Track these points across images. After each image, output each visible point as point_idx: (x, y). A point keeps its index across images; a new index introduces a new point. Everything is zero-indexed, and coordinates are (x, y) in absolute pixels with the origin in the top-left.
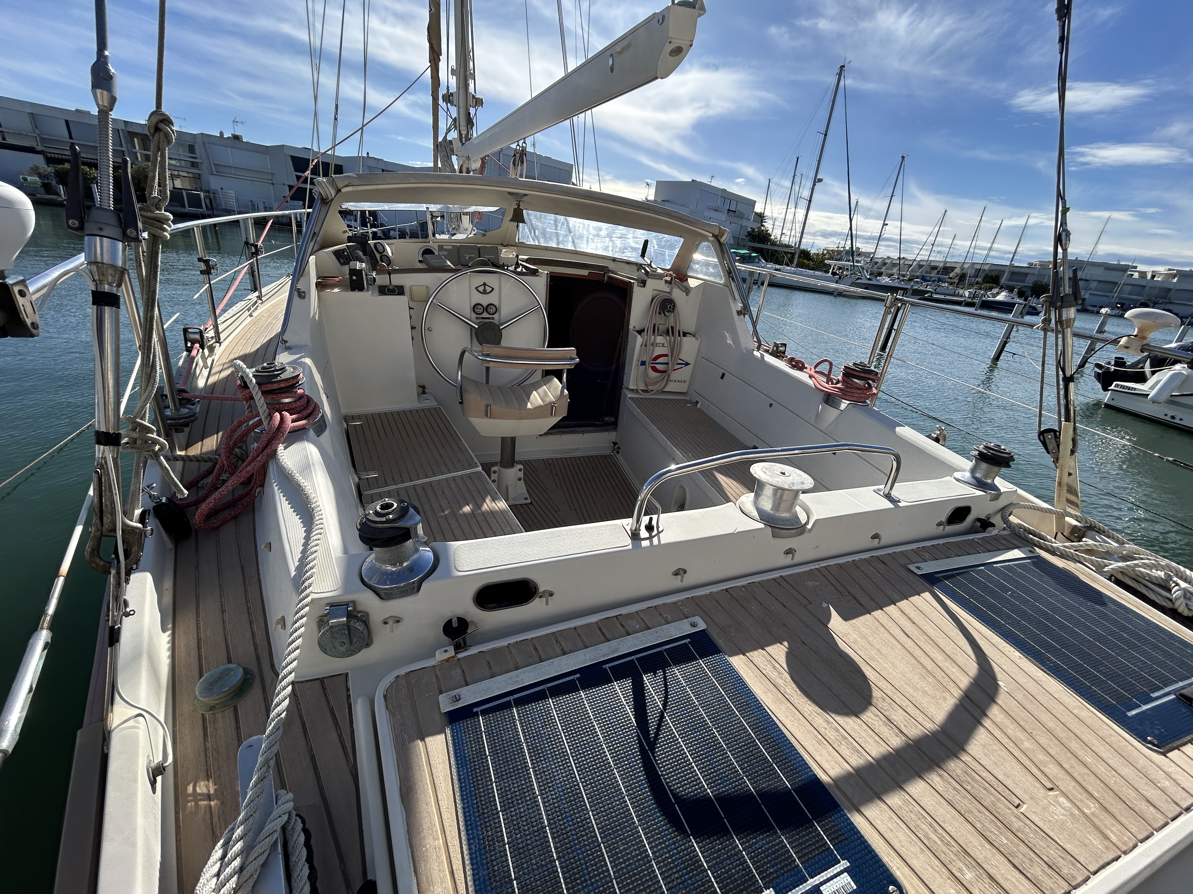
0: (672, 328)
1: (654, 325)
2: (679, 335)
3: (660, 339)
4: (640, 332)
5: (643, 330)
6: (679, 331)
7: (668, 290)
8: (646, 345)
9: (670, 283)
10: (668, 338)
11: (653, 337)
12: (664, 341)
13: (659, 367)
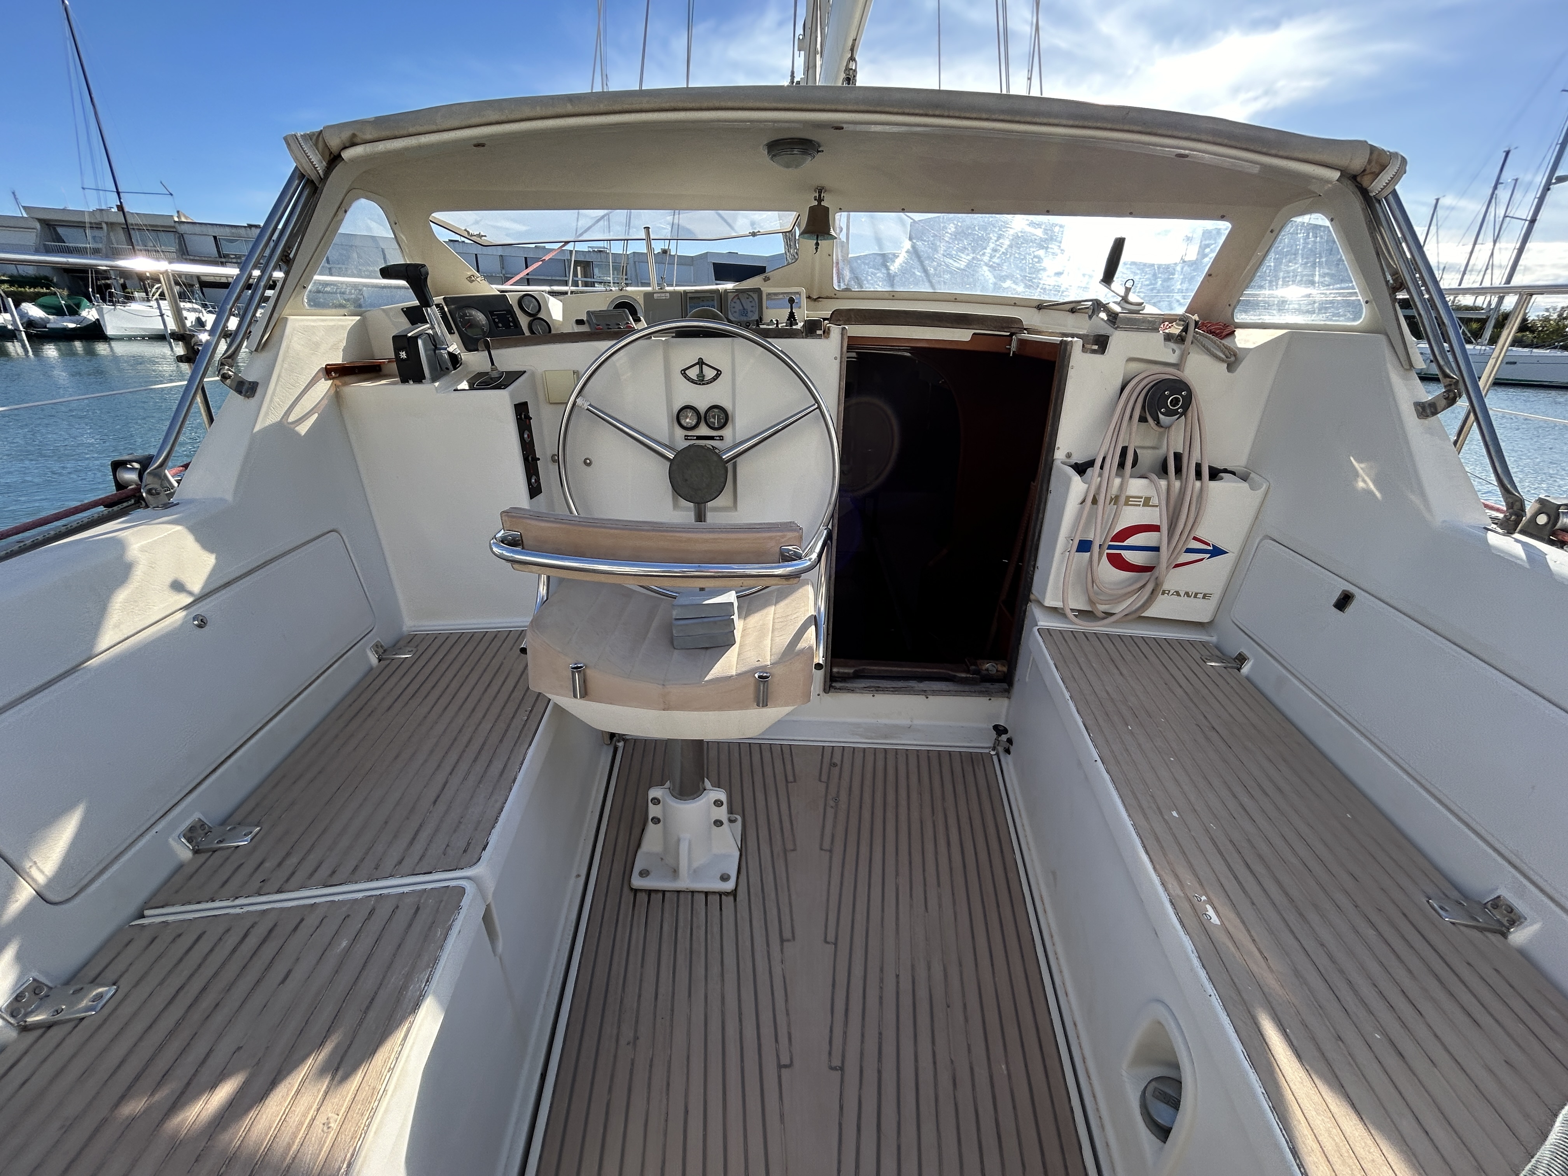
0: (1178, 457)
1: (1124, 450)
2: (1199, 475)
3: (1137, 486)
4: (1081, 469)
5: (1091, 463)
6: (1198, 467)
7: (1173, 359)
8: (1095, 501)
9: (1180, 339)
10: (1163, 483)
11: (1117, 481)
12: (1151, 492)
13: (1131, 557)
